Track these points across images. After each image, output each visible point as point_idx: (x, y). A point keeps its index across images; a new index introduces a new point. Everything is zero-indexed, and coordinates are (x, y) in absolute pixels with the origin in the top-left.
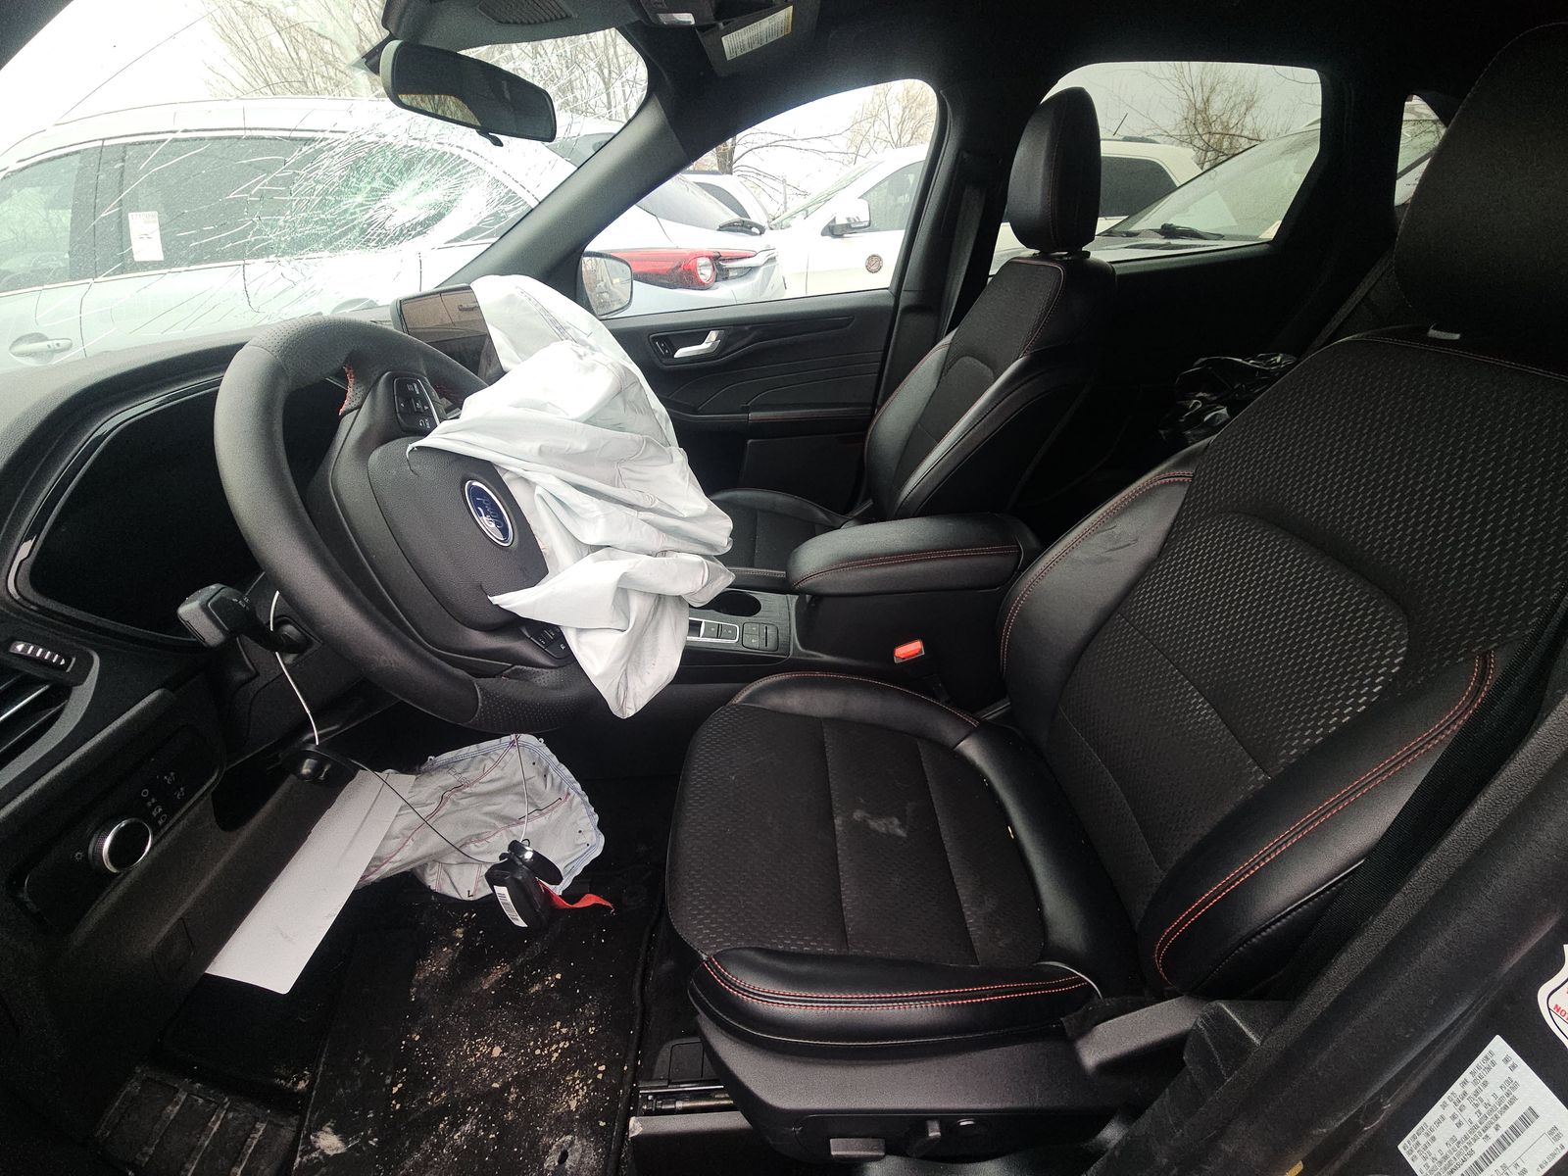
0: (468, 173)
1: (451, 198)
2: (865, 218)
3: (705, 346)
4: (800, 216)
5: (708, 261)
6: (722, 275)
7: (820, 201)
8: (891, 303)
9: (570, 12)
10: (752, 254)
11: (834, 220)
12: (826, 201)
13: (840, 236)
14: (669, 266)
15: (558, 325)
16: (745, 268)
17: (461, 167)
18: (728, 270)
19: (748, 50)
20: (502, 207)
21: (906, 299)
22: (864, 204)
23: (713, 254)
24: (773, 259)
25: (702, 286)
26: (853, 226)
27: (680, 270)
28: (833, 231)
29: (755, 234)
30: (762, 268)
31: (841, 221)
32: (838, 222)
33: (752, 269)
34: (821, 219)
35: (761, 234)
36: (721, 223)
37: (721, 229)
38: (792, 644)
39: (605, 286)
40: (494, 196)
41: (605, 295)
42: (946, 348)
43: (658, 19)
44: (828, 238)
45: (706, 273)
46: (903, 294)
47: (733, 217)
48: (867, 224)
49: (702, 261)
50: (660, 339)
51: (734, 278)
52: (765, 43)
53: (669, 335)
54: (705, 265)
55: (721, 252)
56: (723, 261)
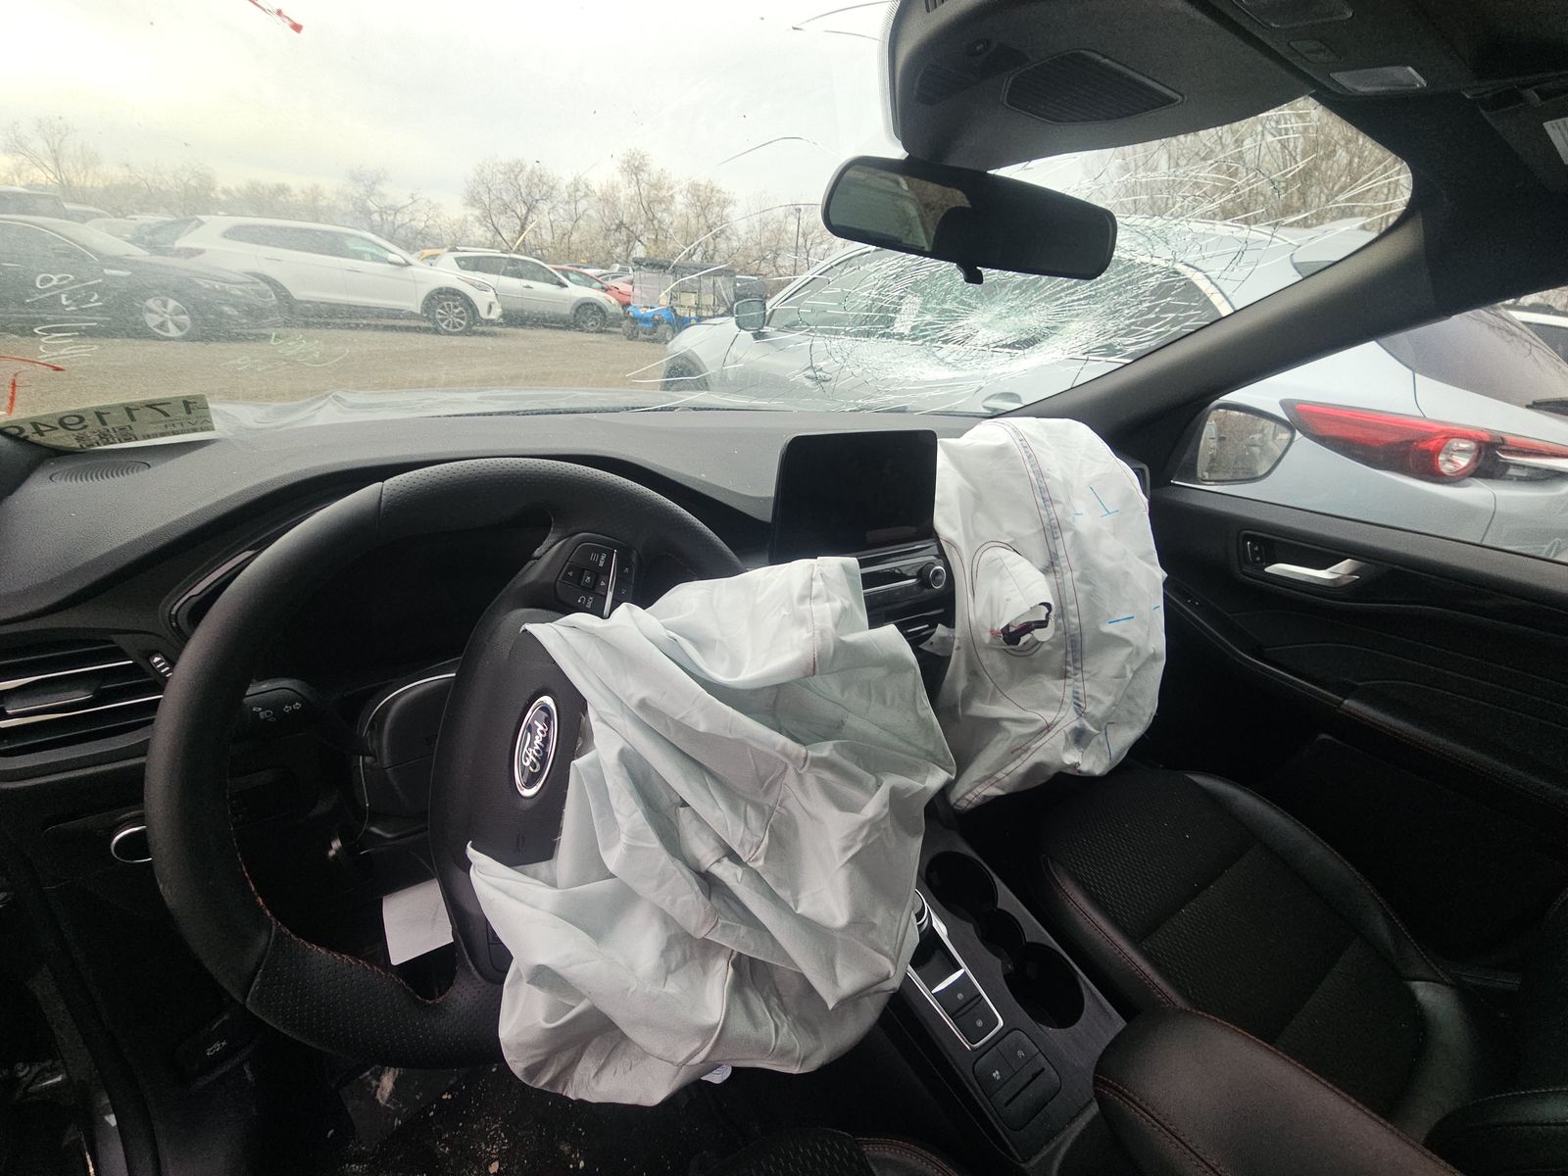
1: (1053, 324)
3: (1324, 575)
6: (1489, 468)
15: (1046, 496)
16: (1545, 470)
18: (1507, 465)
20: (1119, 339)
25: (1434, 475)
37: (1536, 406)
38: (1045, 1151)
45: (1456, 461)
50: (1254, 539)
53: (1278, 541)
54: (1462, 451)
55: (1508, 438)
56: (1503, 451)
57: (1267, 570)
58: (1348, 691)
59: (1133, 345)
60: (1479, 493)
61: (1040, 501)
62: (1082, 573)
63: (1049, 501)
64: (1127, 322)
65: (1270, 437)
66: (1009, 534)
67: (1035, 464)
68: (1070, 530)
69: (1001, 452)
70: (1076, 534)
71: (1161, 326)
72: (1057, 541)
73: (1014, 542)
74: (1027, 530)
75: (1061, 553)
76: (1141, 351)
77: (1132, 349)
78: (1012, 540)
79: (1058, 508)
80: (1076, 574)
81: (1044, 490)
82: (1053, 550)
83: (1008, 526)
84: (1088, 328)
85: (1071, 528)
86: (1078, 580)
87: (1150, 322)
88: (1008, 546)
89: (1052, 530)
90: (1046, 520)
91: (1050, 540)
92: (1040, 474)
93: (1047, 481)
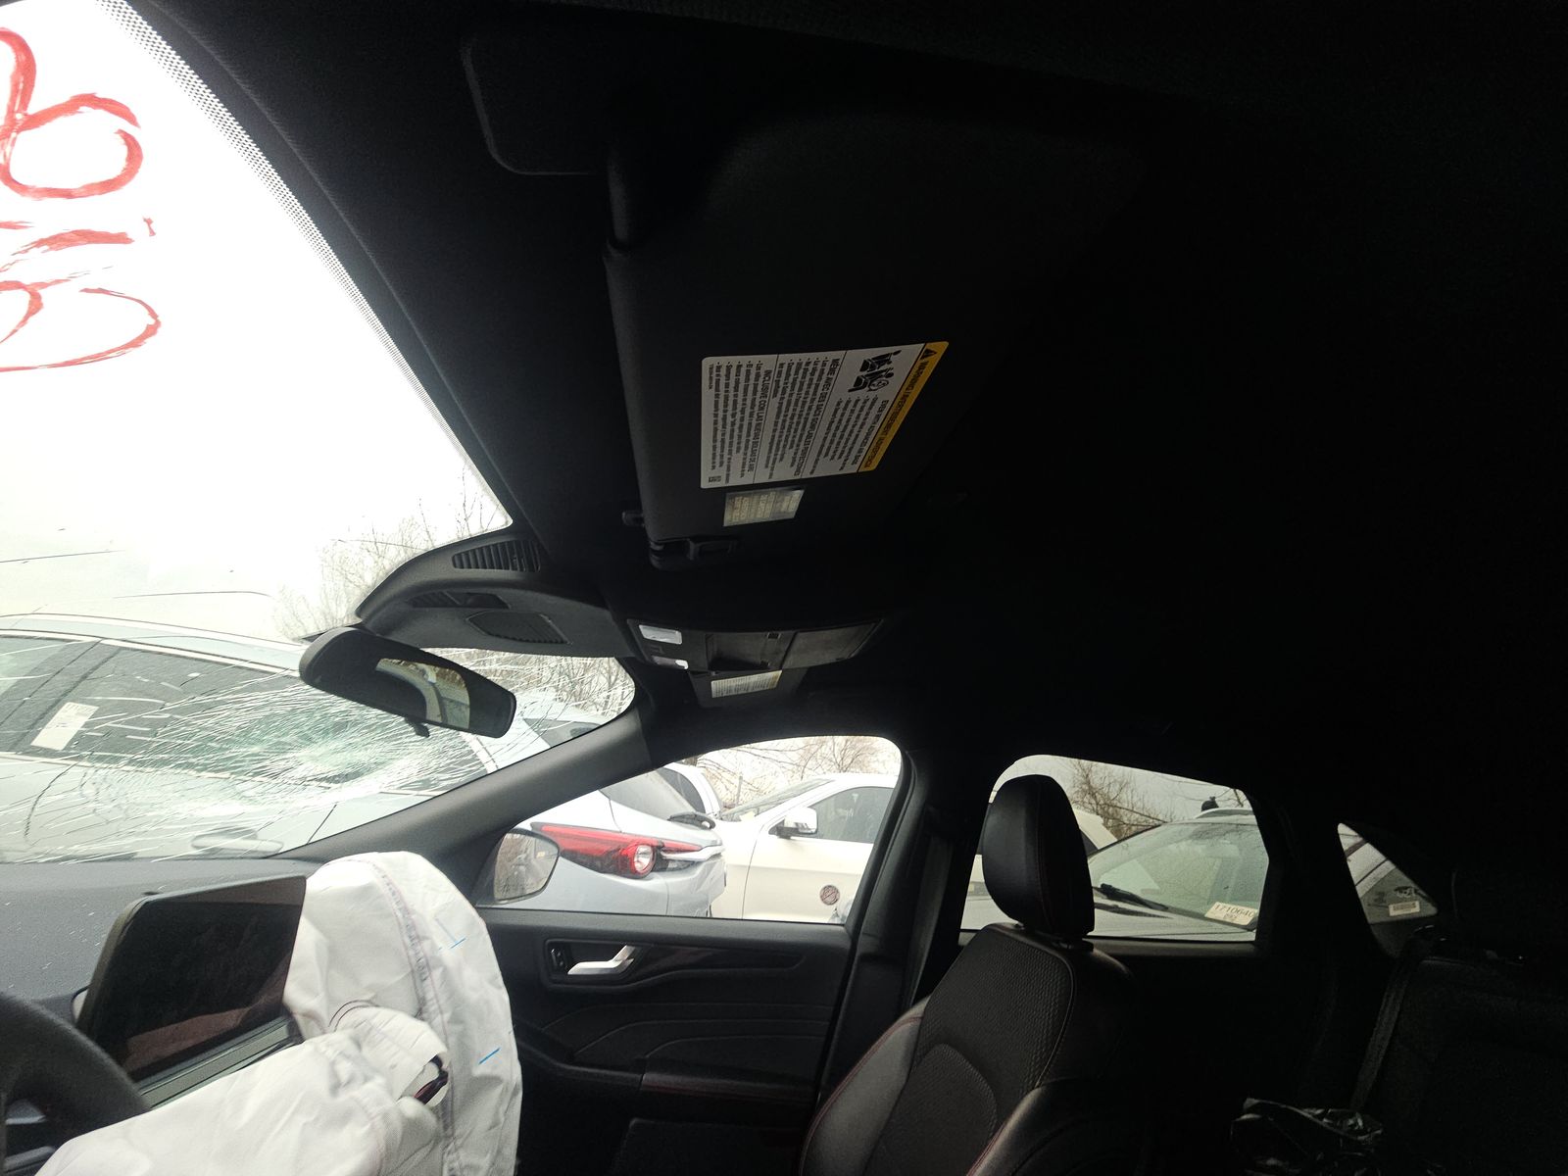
0: (410, 742)
1: (379, 761)
2: (813, 826)
3: (611, 964)
4: (751, 814)
5: (649, 849)
6: (660, 864)
7: (772, 803)
8: (847, 944)
9: (565, 639)
10: (696, 848)
11: (783, 822)
12: (777, 805)
13: (787, 837)
14: (606, 848)
15: (413, 934)
16: (686, 861)
17: (404, 736)
18: (668, 861)
19: (734, 693)
20: (436, 775)
21: (865, 945)
22: (813, 814)
23: (655, 844)
24: (717, 856)
25: (635, 875)
26: (800, 831)
27: (616, 854)
28: (782, 831)
29: (705, 828)
30: (704, 864)
31: (790, 824)
32: (786, 825)
33: (692, 864)
34: (771, 818)
35: (711, 828)
36: (673, 814)
37: (672, 819)
39: (526, 859)
40: (431, 765)
41: (522, 868)
42: (918, 1023)
43: (652, 660)
44: (775, 837)
45: (643, 862)
46: (862, 939)
47: (688, 809)
48: (814, 831)
49: (642, 849)
50: (557, 946)
51: (673, 870)
52: (750, 691)
53: (571, 943)
54: (644, 853)
55: (665, 842)
56: (665, 851)
57: (572, 971)
58: (641, 1067)
59: (447, 780)
60: (658, 883)
61: (407, 940)
62: (453, 1014)
63: (417, 938)
64: (449, 761)
65: (532, 856)
66: (369, 988)
67: (400, 900)
68: (441, 966)
69: (365, 893)
70: (446, 970)
71: (474, 766)
72: (426, 982)
73: (375, 997)
74: (394, 977)
75: (430, 995)
76: (452, 785)
77: (445, 783)
78: (373, 994)
79: (426, 945)
80: (447, 1016)
81: (411, 927)
82: (421, 994)
83: (369, 978)
84: (414, 765)
85: (440, 963)
86: (449, 1022)
87: (466, 762)
88: (370, 1003)
89: (420, 971)
90: (414, 961)
91: (418, 981)
92: (406, 911)
93: (413, 917)
